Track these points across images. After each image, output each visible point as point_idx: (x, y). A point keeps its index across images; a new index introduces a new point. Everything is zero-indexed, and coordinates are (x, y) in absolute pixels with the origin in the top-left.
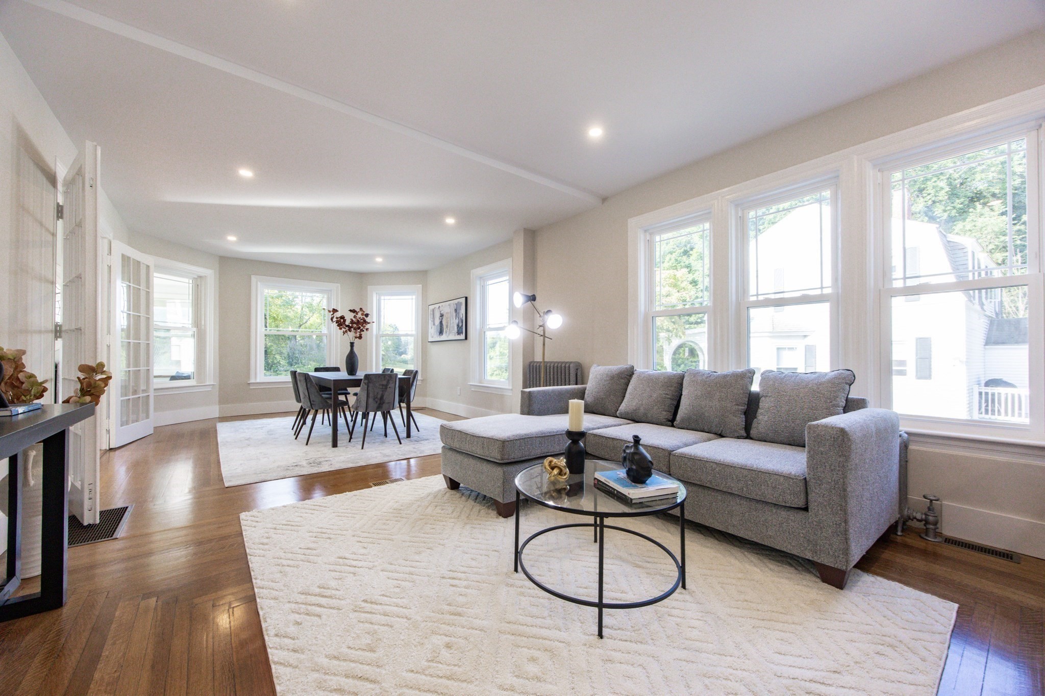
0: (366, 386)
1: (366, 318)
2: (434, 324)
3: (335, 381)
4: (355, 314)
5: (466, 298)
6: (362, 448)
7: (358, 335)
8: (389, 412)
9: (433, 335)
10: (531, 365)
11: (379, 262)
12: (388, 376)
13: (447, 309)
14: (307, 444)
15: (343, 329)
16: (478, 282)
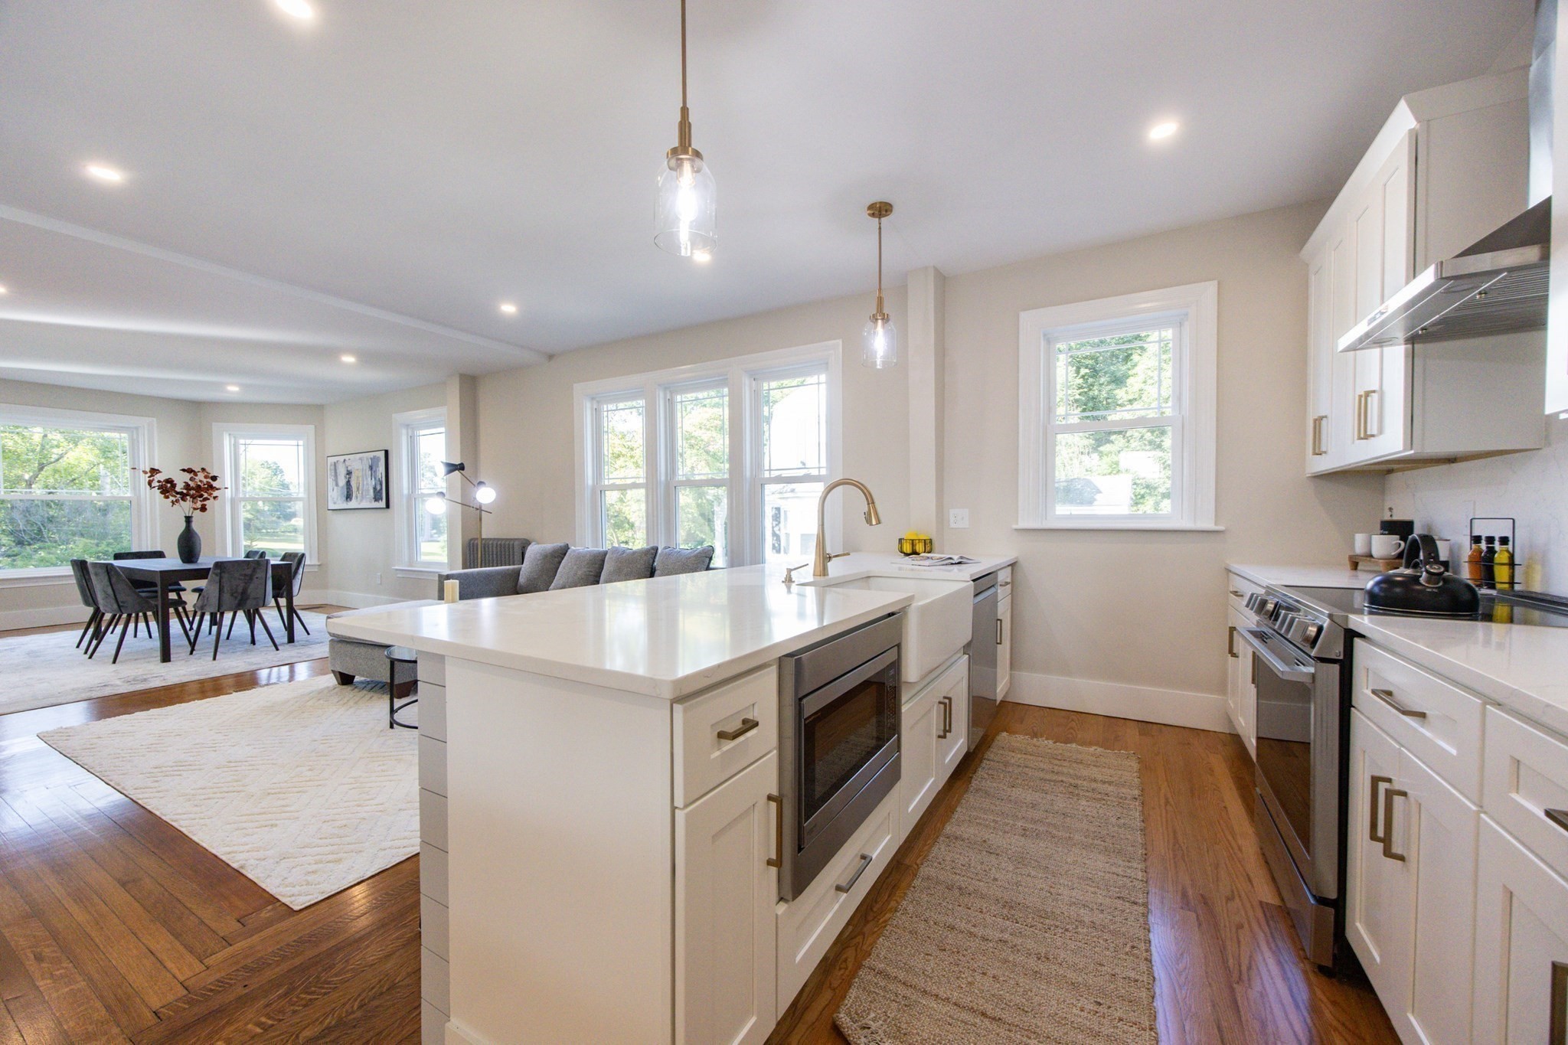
0: (217, 578)
1: (212, 482)
2: (337, 485)
3: (162, 572)
4: (192, 475)
5: (386, 452)
6: (214, 659)
7: (199, 505)
8: (257, 611)
9: (335, 498)
10: (472, 542)
11: (233, 390)
12: (256, 562)
13: (358, 465)
14: (114, 662)
15: (171, 498)
16: (404, 431)
